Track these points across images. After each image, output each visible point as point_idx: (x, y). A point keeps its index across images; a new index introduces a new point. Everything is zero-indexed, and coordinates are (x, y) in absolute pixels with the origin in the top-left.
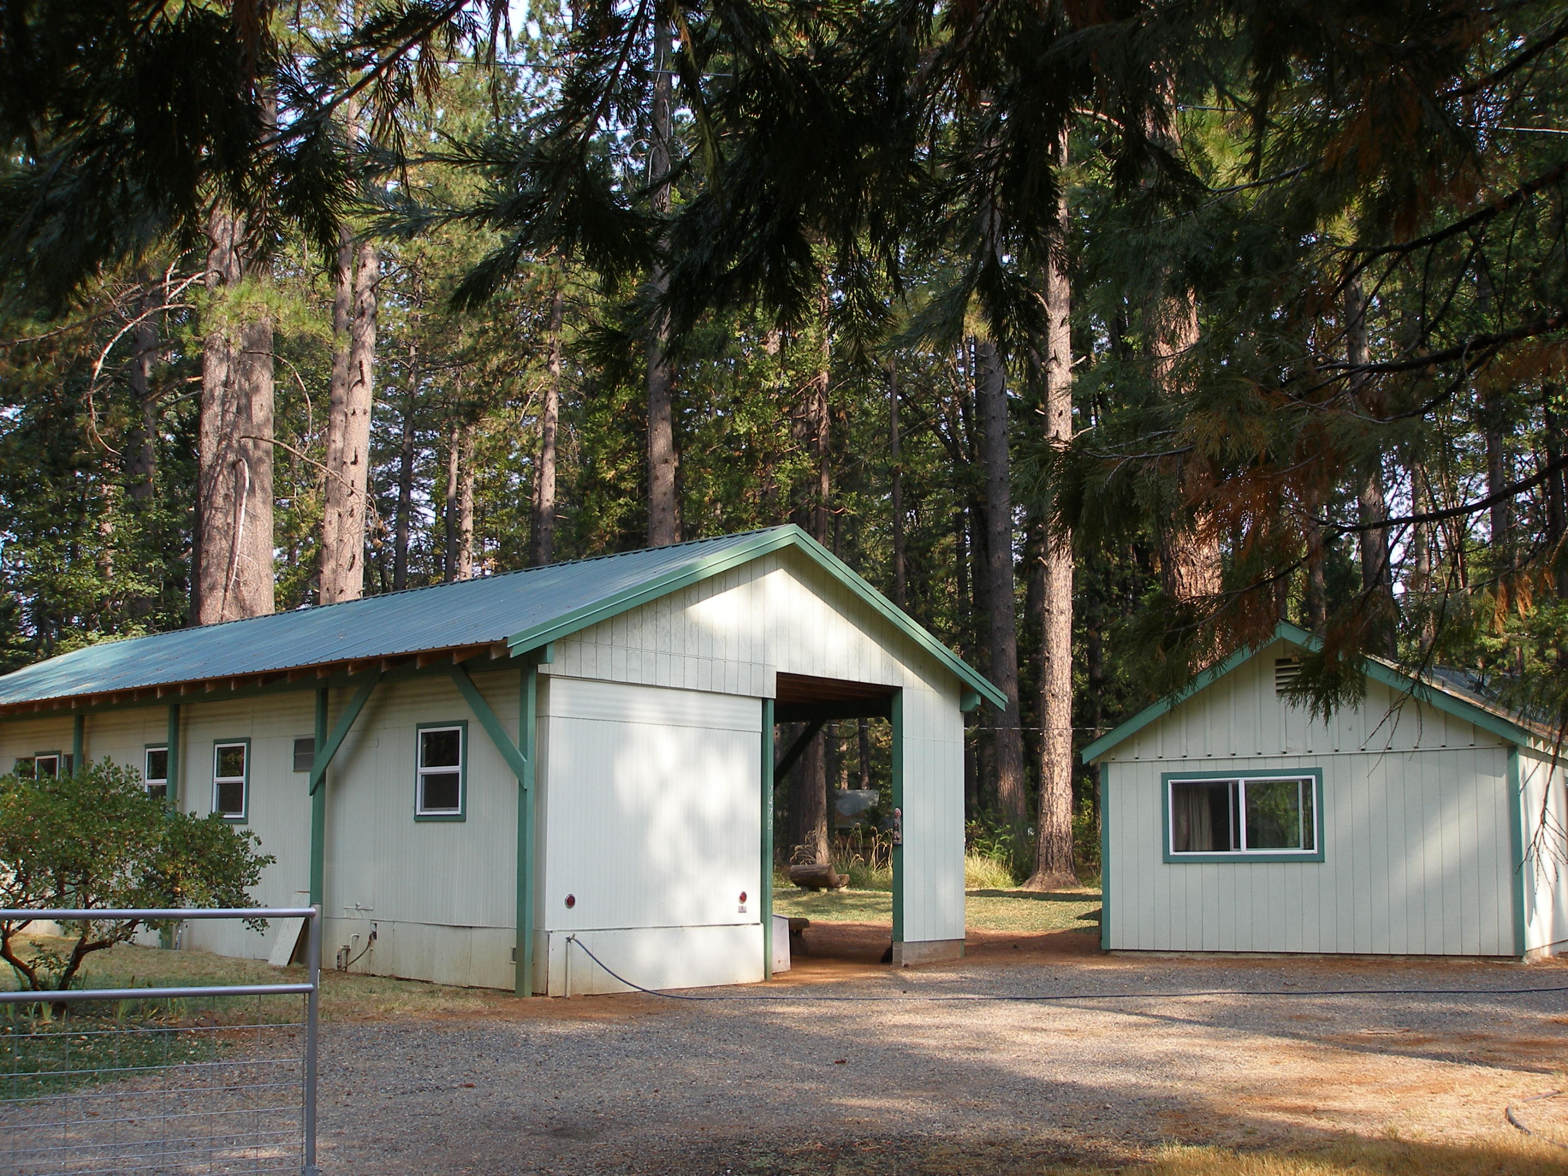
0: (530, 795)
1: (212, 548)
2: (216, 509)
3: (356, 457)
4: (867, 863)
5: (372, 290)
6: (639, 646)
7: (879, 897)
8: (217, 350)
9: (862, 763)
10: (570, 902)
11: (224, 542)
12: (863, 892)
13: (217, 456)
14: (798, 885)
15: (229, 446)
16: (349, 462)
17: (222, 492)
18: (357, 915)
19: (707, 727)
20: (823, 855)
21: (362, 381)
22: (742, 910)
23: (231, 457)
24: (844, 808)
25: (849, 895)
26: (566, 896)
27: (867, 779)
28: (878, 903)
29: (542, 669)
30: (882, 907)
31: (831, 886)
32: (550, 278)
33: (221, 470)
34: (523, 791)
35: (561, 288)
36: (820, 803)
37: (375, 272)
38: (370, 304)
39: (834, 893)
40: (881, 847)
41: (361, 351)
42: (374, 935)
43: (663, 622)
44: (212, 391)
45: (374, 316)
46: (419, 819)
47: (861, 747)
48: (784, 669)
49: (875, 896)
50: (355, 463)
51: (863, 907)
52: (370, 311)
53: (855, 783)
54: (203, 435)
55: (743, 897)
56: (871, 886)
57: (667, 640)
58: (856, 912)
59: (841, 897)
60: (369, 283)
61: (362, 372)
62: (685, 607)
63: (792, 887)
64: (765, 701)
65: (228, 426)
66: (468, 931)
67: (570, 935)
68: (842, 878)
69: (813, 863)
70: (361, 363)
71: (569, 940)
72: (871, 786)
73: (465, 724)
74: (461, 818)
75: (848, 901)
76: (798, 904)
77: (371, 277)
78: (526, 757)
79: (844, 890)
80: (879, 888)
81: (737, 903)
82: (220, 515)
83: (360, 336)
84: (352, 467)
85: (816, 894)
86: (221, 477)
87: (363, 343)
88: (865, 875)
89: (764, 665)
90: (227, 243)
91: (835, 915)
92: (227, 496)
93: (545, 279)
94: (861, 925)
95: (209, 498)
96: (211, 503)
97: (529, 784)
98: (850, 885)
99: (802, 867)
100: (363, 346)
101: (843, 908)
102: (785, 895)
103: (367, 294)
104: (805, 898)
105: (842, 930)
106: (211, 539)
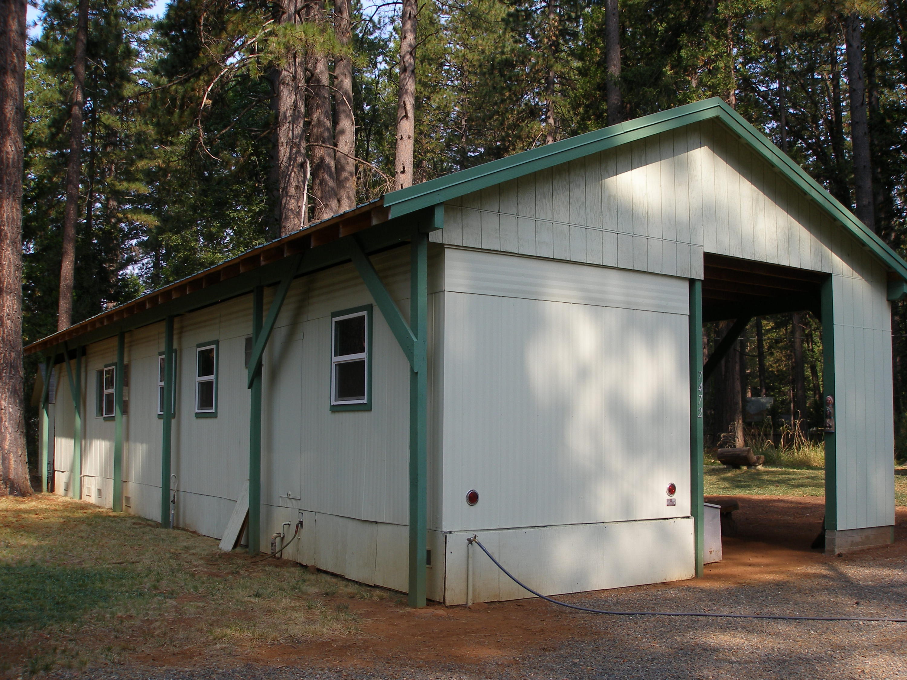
0: (422, 379)
1: (288, 225)
2: (290, 197)
3: (404, 168)
4: (776, 447)
5: (411, 54)
6: (550, 217)
7: (789, 473)
8: (288, 84)
9: (761, 381)
10: (473, 498)
11: (296, 220)
12: (775, 469)
13: (290, 159)
14: (723, 463)
15: (298, 152)
16: (399, 172)
17: (294, 184)
18: (289, 504)
19: (630, 308)
20: (740, 442)
21: (406, 116)
22: (671, 503)
23: (300, 160)
24: (752, 409)
25: (765, 472)
26: (467, 492)
27: (764, 391)
28: (789, 480)
29: (434, 237)
30: (793, 482)
31: (750, 464)
32: (544, 60)
33: (292, 169)
34: (414, 375)
35: (552, 66)
36: (737, 403)
37: (413, 42)
38: (410, 64)
39: (753, 470)
40: (788, 434)
41: (405, 96)
42: (301, 523)
43: (577, 193)
44: (285, 113)
45: (413, 72)
46: (335, 409)
47: (759, 371)
48: (711, 249)
49: (785, 473)
50: (403, 172)
51: (777, 483)
52: (411, 68)
53: (756, 393)
54: (280, 145)
55: (672, 490)
56: (781, 465)
57: (582, 212)
58: (772, 487)
59: (759, 473)
60: (409, 49)
61: (405, 109)
62: (601, 178)
63: (719, 465)
64: (692, 282)
65: (297, 138)
66: (374, 525)
67: (471, 536)
68: (758, 459)
69: (735, 446)
70: (404, 103)
71: (470, 541)
72: (767, 395)
73: (369, 308)
74: (367, 408)
75: (766, 477)
76: (725, 479)
77: (410, 45)
78: (416, 336)
79: (760, 467)
80: (787, 466)
81: (665, 496)
82: (293, 201)
83: (404, 86)
84: (402, 176)
85: (738, 471)
86: (293, 173)
87: (406, 90)
88: (775, 455)
89: (690, 245)
90: (292, 9)
91: (756, 490)
92: (297, 187)
93: (541, 61)
94: (779, 501)
95: (285, 189)
96: (287, 193)
97: (421, 368)
98: (764, 464)
99: (727, 449)
100: (406, 92)
101: (762, 484)
102: (713, 472)
103: (408, 57)
104: (729, 475)
105: (765, 504)
106: (287, 218)
